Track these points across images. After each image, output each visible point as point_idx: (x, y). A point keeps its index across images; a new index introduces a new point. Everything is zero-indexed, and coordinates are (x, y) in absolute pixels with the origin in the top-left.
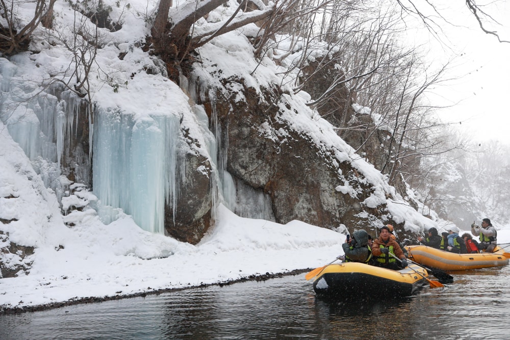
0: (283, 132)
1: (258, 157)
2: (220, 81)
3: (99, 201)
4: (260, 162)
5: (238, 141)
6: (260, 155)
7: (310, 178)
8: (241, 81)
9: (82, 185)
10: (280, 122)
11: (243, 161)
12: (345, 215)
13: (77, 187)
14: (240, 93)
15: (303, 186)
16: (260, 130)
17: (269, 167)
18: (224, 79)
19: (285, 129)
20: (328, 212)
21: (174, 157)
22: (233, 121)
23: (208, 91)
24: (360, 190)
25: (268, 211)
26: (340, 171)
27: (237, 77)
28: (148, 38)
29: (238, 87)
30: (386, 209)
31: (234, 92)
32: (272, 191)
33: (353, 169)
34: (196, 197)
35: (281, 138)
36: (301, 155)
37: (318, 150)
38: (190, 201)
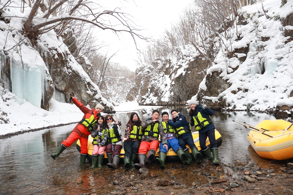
0: (70, 71)
1: (62, 80)
2: (48, 49)
3: (16, 96)
4: (63, 82)
5: (56, 74)
6: (63, 79)
7: (79, 88)
8: (56, 50)
9: (8, 90)
10: (69, 67)
11: (57, 81)
12: (89, 101)
13: (6, 91)
14: (56, 54)
15: (76, 91)
16: (64, 70)
17: (65, 84)
18: (50, 48)
19: (70, 69)
20: (83, 100)
21: (43, 81)
22: (54, 66)
23: (44, 52)
24: (93, 92)
25: (64, 100)
26: (87, 86)
27: (54, 48)
28: (23, 29)
29: (55, 52)
30: (101, 99)
31: (54, 54)
32: (65, 92)
33: (91, 85)
34: (50, 95)
35: (69, 73)
36: (76, 79)
37: (81, 78)
38: (48, 97)
